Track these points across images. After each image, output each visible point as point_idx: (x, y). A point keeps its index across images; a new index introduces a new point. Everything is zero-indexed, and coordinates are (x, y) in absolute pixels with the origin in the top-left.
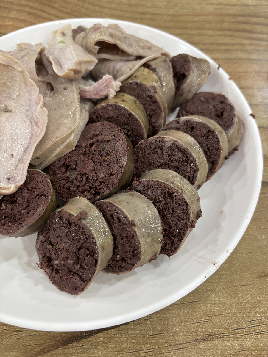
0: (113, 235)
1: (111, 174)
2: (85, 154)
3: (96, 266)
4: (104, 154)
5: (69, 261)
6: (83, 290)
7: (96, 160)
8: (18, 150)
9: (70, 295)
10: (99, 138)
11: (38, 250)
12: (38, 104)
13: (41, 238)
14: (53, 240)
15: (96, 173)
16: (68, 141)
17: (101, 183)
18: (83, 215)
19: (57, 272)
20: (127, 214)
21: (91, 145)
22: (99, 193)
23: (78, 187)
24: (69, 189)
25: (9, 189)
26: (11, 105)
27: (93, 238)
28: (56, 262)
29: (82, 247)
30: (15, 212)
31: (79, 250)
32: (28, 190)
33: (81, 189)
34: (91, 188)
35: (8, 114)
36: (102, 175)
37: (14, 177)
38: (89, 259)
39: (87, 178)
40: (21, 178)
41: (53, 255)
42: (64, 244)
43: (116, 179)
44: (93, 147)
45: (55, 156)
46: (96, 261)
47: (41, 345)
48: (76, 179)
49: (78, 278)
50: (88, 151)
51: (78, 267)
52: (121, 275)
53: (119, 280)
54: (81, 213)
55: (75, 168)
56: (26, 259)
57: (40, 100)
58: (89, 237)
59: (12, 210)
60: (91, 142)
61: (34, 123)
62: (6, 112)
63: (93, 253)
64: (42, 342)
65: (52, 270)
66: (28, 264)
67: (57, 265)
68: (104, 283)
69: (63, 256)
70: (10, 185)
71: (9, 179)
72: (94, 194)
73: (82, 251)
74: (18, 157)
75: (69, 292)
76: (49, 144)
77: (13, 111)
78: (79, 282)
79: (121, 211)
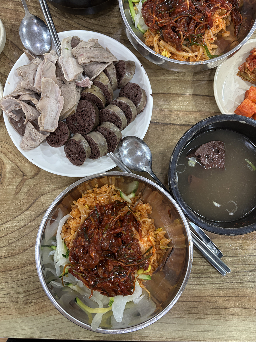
0: (91, 147)
1: (90, 126)
2: (80, 115)
3: (85, 157)
4: (87, 116)
5: (76, 156)
6: (82, 165)
7: (84, 118)
8: (54, 114)
9: (77, 166)
10: (85, 109)
11: (65, 151)
12: (59, 93)
13: (66, 147)
14: (70, 149)
15: (84, 124)
16: (73, 110)
17: (86, 128)
18: (80, 141)
19: (73, 159)
20: (94, 141)
21: (82, 111)
22: (86, 132)
23: (78, 129)
24: (75, 129)
25: (53, 130)
26: (48, 94)
27: (84, 149)
28: (72, 156)
29: (80, 151)
30: (56, 139)
31: (79, 152)
32: (59, 130)
33: (79, 129)
34: (83, 129)
35: (48, 99)
36: (87, 125)
37: (53, 125)
38: (83, 155)
39: (81, 126)
40: (56, 126)
41: (71, 153)
42: (74, 150)
43: (91, 127)
44: (83, 113)
45: (68, 115)
46: (85, 156)
47: (69, 182)
48: (77, 125)
49: (80, 161)
50: (81, 114)
51: (79, 157)
52: (95, 160)
53: (94, 161)
54: (79, 140)
55: (76, 121)
56: (61, 154)
57: (60, 92)
58: (82, 148)
59: (55, 137)
60: (82, 110)
61: (58, 101)
62: (47, 97)
63: (84, 153)
64: (69, 181)
65: (71, 158)
66: (62, 155)
67: (72, 157)
68: (89, 162)
69: (74, 154)
70: (53, 129)
71: (52, 126)
72: (84, 132)
73: (80, 153)
74: (54, 117)
75: (77, 165)
76: (66, 111)
77: (50, 97)
78: (80, 162)
79: (93, 139)
